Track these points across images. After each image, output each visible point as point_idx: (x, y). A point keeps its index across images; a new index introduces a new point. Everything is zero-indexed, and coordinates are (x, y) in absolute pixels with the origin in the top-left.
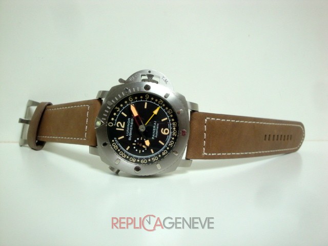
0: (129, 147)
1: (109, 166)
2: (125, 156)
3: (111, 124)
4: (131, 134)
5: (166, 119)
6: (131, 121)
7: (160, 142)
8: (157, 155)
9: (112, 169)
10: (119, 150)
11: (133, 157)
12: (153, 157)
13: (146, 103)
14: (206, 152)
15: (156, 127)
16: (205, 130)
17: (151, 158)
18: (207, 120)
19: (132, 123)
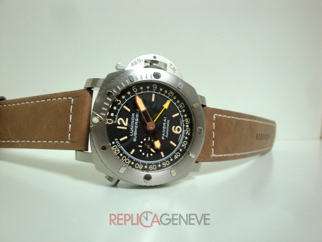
0: (133, 150)
2: (129, 162)
3: (110, 121)
4: (135, 134)
5: (178, 114)
6: (135, 117)
7: (171, 142)
8: (169, 159)
9: (110, 179)
10: (121, 155)
11: (139, 163)
12: (164, 161)
13: (154, 95)
15: (166, 124)
16: (214, 128)
17: (161, 163)
18: (216, 116)
19: (137, 120)
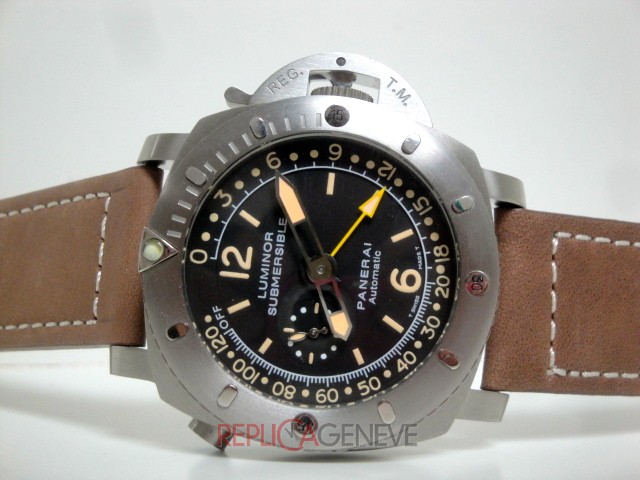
0: (268, 342)
1: (189, 419)
2: (254, 377)
3: (199, 257)
4: (275, 293)
5: (409, 233)
6: (274, 243)
7: (387, 319)
8: (379, 372)
9: (202, 429)
10: (231, 355)
11: (283, 380)
12: (362, 378)
13: (332, 177)
14: (559, 364)
15: (371, 264)
16: (555, 280)
17: (353, 383)
18: (561, 240)
19: (280, 251)
